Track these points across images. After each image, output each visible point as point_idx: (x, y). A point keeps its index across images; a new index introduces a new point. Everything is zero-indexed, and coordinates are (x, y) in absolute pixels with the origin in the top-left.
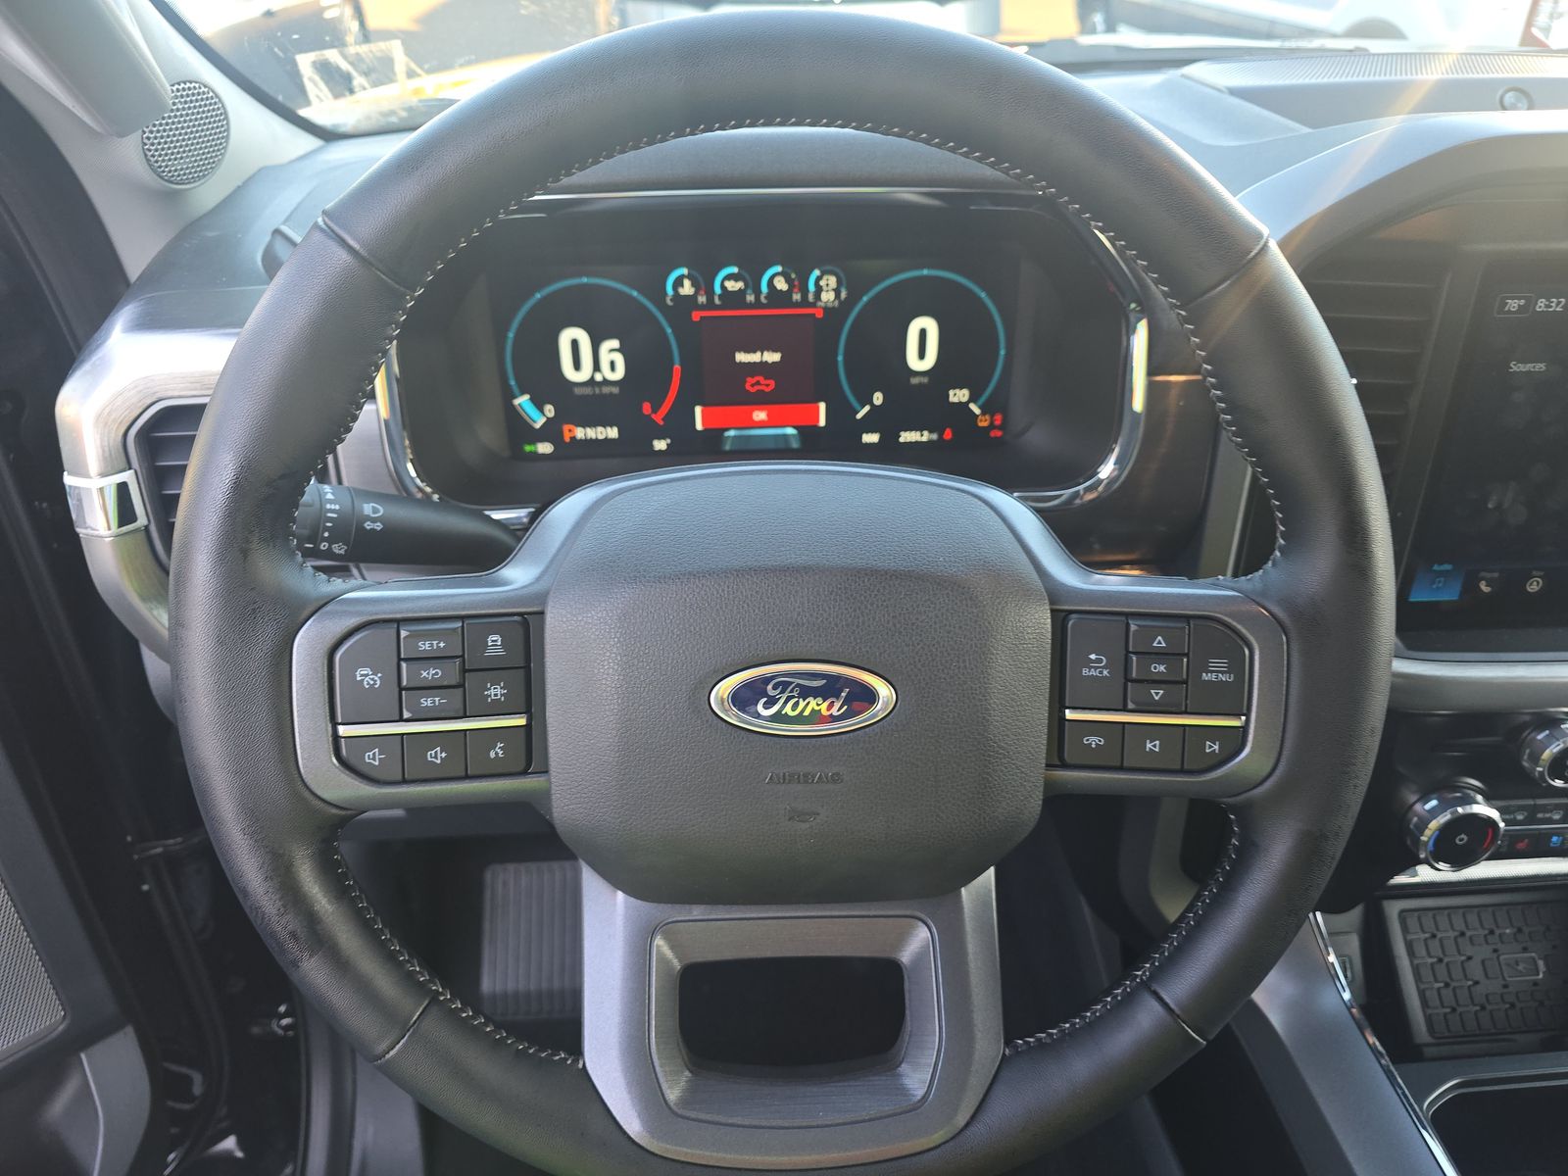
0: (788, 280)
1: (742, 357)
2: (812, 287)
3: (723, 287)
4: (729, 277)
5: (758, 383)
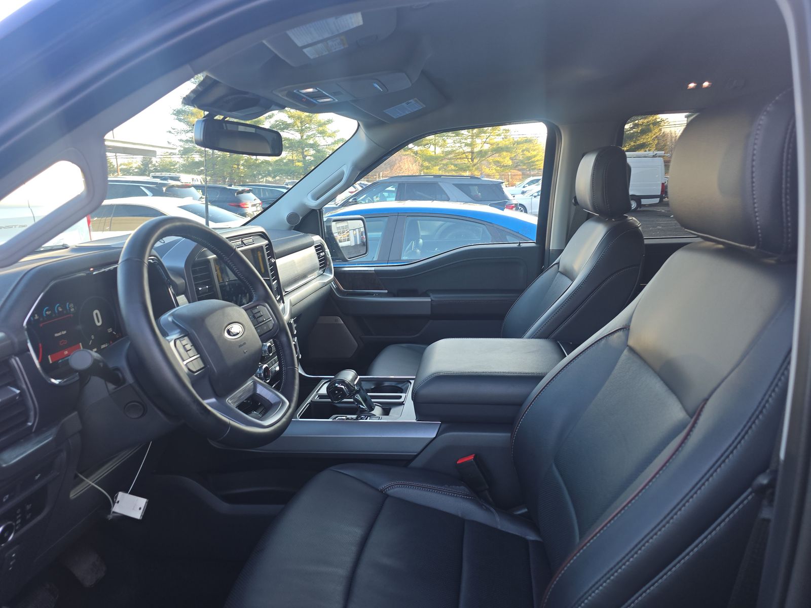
0: (62, 308)
1: (56, 335)
2: (68, 308)
3: (46, 314)
4: (47, 311)
5: (63, 342)
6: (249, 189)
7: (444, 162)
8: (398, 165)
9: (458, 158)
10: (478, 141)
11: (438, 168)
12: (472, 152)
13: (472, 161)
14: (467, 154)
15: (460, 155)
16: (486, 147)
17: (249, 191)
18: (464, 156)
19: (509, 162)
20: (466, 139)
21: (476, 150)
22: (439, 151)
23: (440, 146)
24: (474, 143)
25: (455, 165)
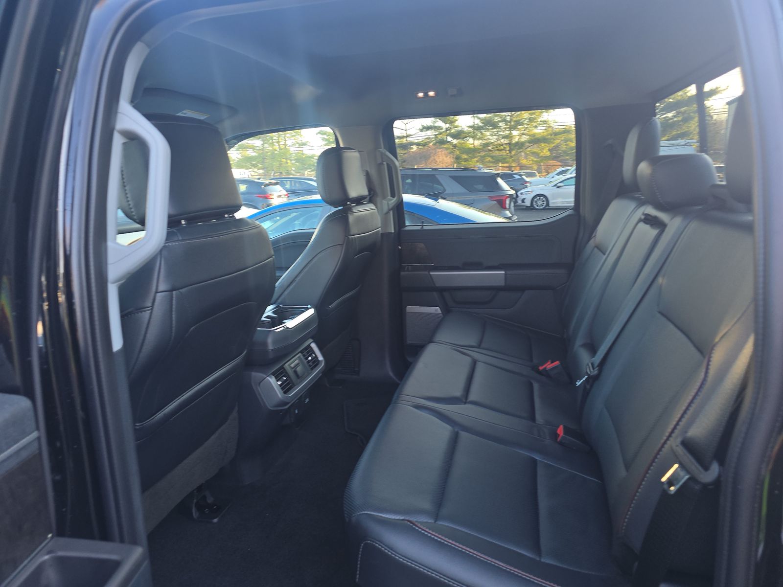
6: (275, 182)
7: (482, 154)
8: (433, 158)
9: (495, 150)
10: (515, 133)
11: (476, 159)
12: (509, 144)
13: (510, 152)
14: (505, 146)
15: (498, 147)
16: (524, 138)
17: (276, 184)
18: (502, 148)
19: (547, 153)
20: (503, 131)
21: (514, 141)
22: (477, 143)
23: (479, 139)
24: (511, 136)
25: (492, 157)
